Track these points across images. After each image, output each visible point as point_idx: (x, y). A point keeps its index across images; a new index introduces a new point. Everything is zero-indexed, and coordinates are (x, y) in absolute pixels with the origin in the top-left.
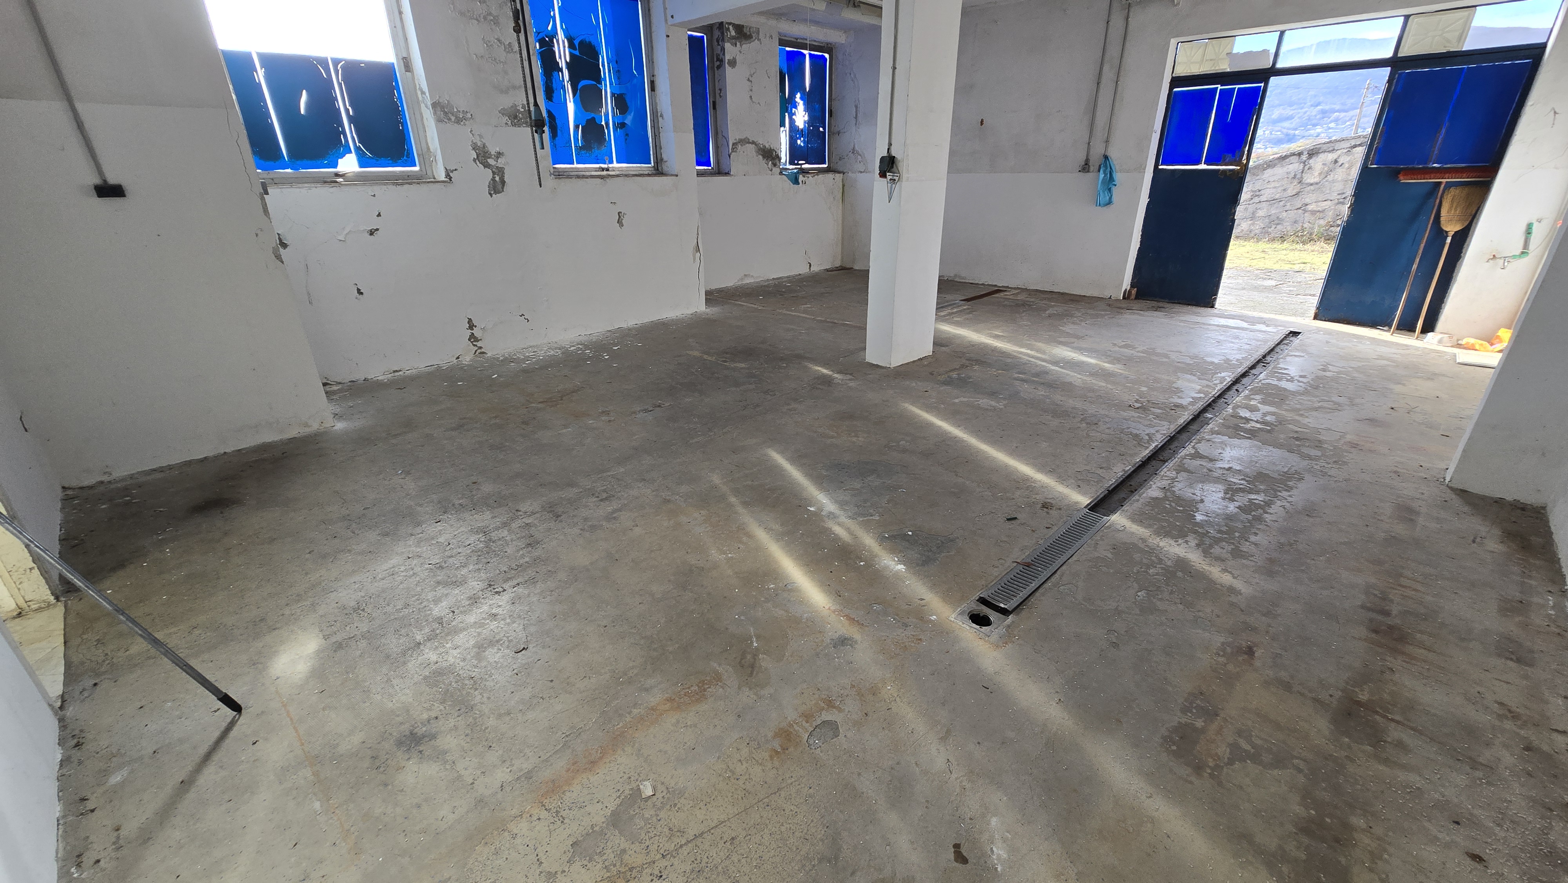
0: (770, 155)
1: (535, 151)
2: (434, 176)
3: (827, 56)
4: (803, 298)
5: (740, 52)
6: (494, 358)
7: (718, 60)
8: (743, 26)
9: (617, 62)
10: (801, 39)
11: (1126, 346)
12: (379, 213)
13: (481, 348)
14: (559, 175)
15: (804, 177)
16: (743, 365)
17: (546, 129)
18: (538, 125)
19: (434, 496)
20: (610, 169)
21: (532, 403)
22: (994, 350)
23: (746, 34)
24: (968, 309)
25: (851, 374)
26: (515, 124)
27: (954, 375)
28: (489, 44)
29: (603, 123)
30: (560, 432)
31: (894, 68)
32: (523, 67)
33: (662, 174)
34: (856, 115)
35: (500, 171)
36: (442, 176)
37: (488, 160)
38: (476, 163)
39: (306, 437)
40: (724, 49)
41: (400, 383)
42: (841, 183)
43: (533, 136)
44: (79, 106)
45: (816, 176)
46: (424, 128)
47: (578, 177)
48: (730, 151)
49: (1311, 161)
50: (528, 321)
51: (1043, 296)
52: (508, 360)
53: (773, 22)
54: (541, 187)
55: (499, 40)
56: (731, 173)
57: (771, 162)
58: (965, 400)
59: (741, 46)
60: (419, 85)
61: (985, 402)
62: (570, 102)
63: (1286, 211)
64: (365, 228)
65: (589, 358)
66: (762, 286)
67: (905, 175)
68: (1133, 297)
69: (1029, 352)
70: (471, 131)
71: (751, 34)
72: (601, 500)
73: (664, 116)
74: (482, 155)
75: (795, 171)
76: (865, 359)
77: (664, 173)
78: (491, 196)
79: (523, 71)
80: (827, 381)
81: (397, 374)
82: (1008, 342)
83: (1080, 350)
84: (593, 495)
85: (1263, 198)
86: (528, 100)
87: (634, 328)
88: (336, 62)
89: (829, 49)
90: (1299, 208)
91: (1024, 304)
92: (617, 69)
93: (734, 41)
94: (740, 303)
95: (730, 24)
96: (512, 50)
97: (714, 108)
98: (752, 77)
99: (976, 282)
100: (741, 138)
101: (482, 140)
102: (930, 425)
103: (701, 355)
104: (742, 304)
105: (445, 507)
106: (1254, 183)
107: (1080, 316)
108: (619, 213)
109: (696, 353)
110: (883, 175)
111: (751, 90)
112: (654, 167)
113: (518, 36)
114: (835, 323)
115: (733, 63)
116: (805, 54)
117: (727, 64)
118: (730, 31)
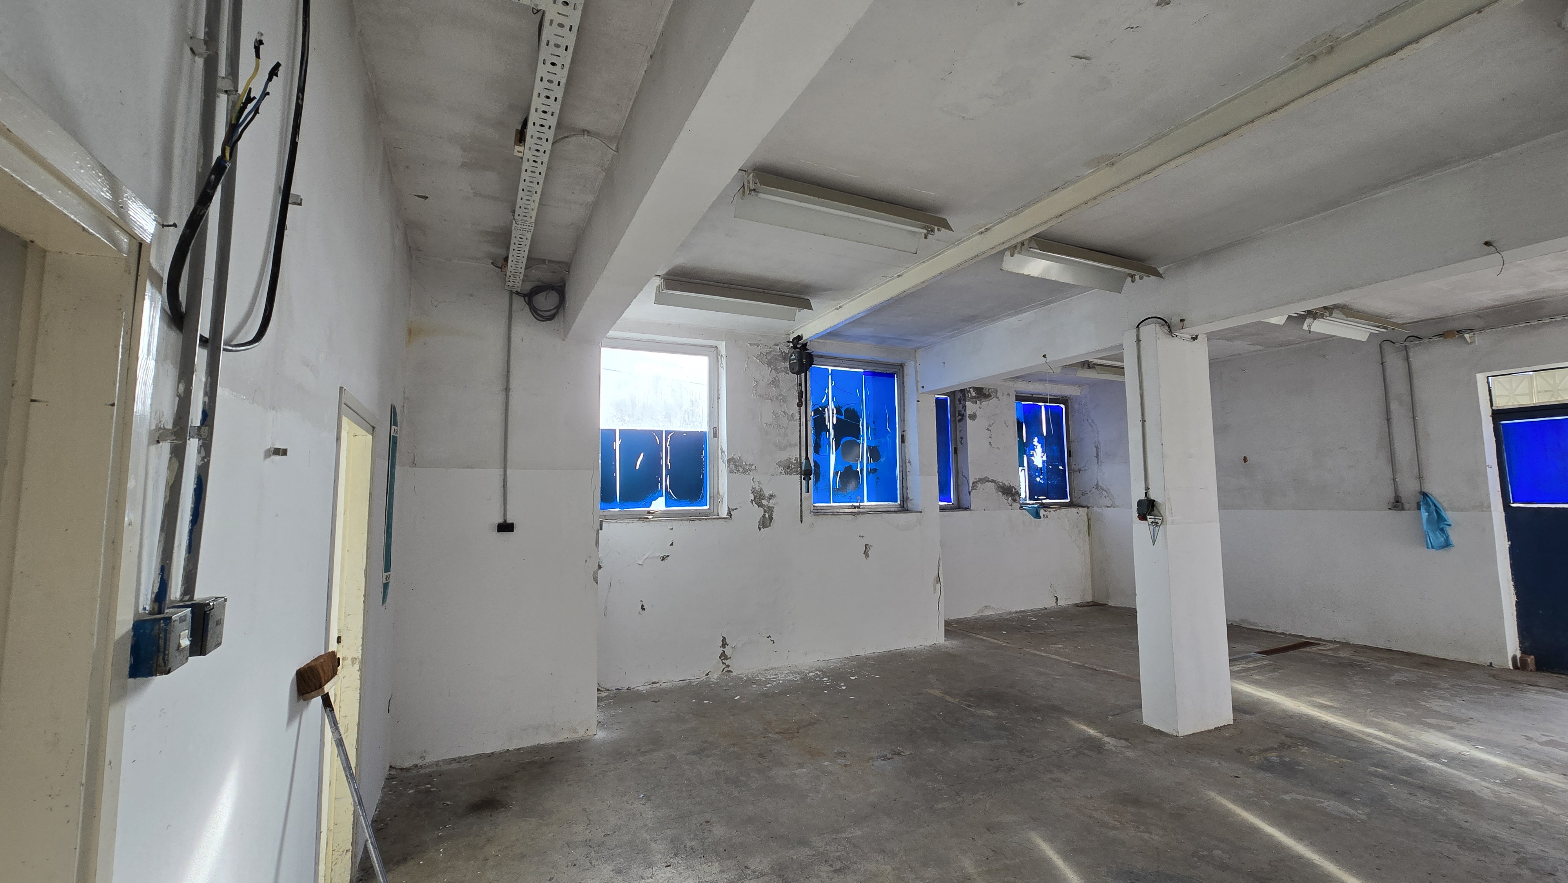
0: (1010, 492)
1: (801, 494)
2: (718, 513)
3: (1063, 406)
4: (1053, 636)
5: (980, 408)
6: (738, 678)
7: (959, 415)
8: (983, 388)
9: (874, 422)
10: (1037, 394)
11: (1551, 743)
12: (672, 543)
13: (728, 666)
14: (817, 512)
15: (1045, 511)
16: (990, 713)
17: (812, 477)
18: (806, 474)
19: (669, 832)
20: (861, 507)
21: (769, 732)
22: (1325, 725)
23: (985, 394)
24: (1270, 665)
25: (1126, 740)
26: (788, 473)
27: (1273, 756)
28: (777, 415)
29: (859, 470)
30: (795, 772)
31: (1144, 421)
32: (800, 431)
33: (907, 510)
34: (1097, 455)
35: (770, 510)
36: (724, 514)
37: (762, 501)
38: (753, 504)
39: (572, 743)
40: (966, 406)
41: (656, 696)
42: (1086, 517)
43: (801, 482)
44: (508, 471)
45: (1058, 511)
46: (718, 477)
47: (833, 514)
48: (970, 489)
50: (774, 643)
51: (1379, 655)
52: (751, 681)
53: (1011, 384)
54: (802, 523)
55: (784, 412)
56: (971, 508)
57: (1010, 498)
58: (1301, 797)
60: (721, 446)
61: (1331, 804)
62: (833, 453)
64: (660, 555)
65: (827, 688)
66: (1004, 619)
67: (1168, 518)
68: (1532, 666)
69: (1381, 734)
70: (753, 479)
71: (990, 394)
72: (835, 871)
73: (912, 463)
74: (758, 497)
75: (1036, 506)
76: (1142, 721)
77: (909, 509)
78: (760, 530)
79: (800, 433)
80: (1096, 746)
81: (654, 685)
82: (1343, 717)
83: (1469, 741)
84: (826, 861)
86: (800, 455)
87: (872, 658)
88: (668, 432)
89: (1065, 400)
91: (1352, 665)
92: (874, 428)
93: (974, 400)
94: (981, 637)
95: (971, 388)
96: (793, 418)
97: (956, 452)
98: (991, 427)
99: (1273, 630)
100: (981, 477)
101: (760, 485)
102: (1254, 831)
103: (942, 695)
104: (984, 638)
105: (677, 849)
107: (1447, 688)
108: (866, 545)
109: (937, 693)
110: (1142, 517)
111: (991, 438)
112: (900, 504)
113: (800, 409)
114: (1096, 670)
115: (973, 417)
116: (1040, 407)
117: (967, 418)
118: (971, 394)
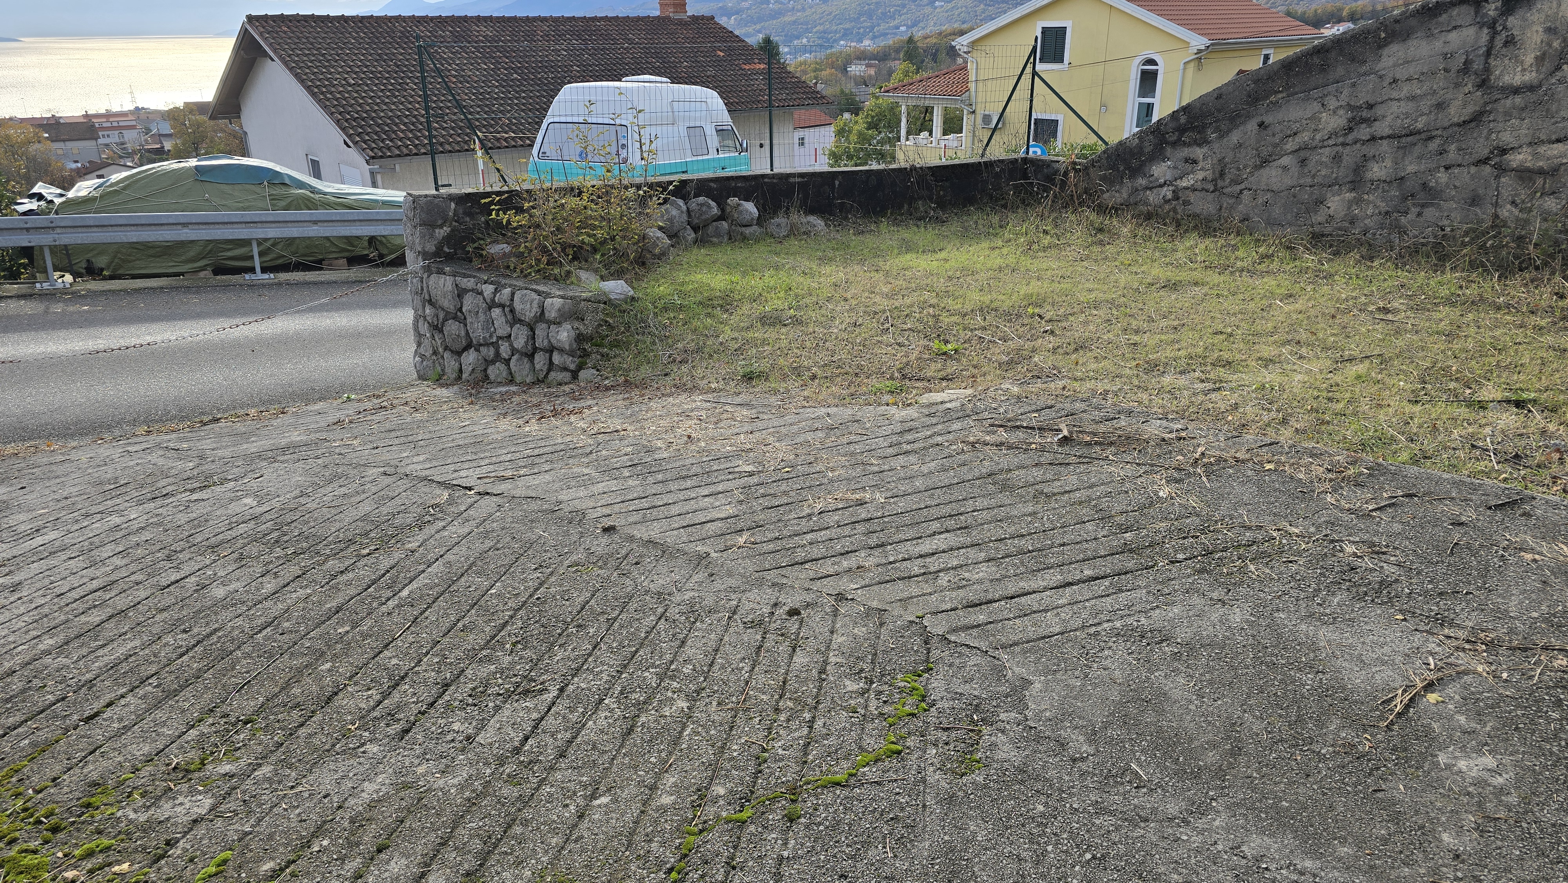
49: (1512, 21)
63: (1447, 168)
85: (1382, 128)
90: (1485, 161)
106: (1354, 85)
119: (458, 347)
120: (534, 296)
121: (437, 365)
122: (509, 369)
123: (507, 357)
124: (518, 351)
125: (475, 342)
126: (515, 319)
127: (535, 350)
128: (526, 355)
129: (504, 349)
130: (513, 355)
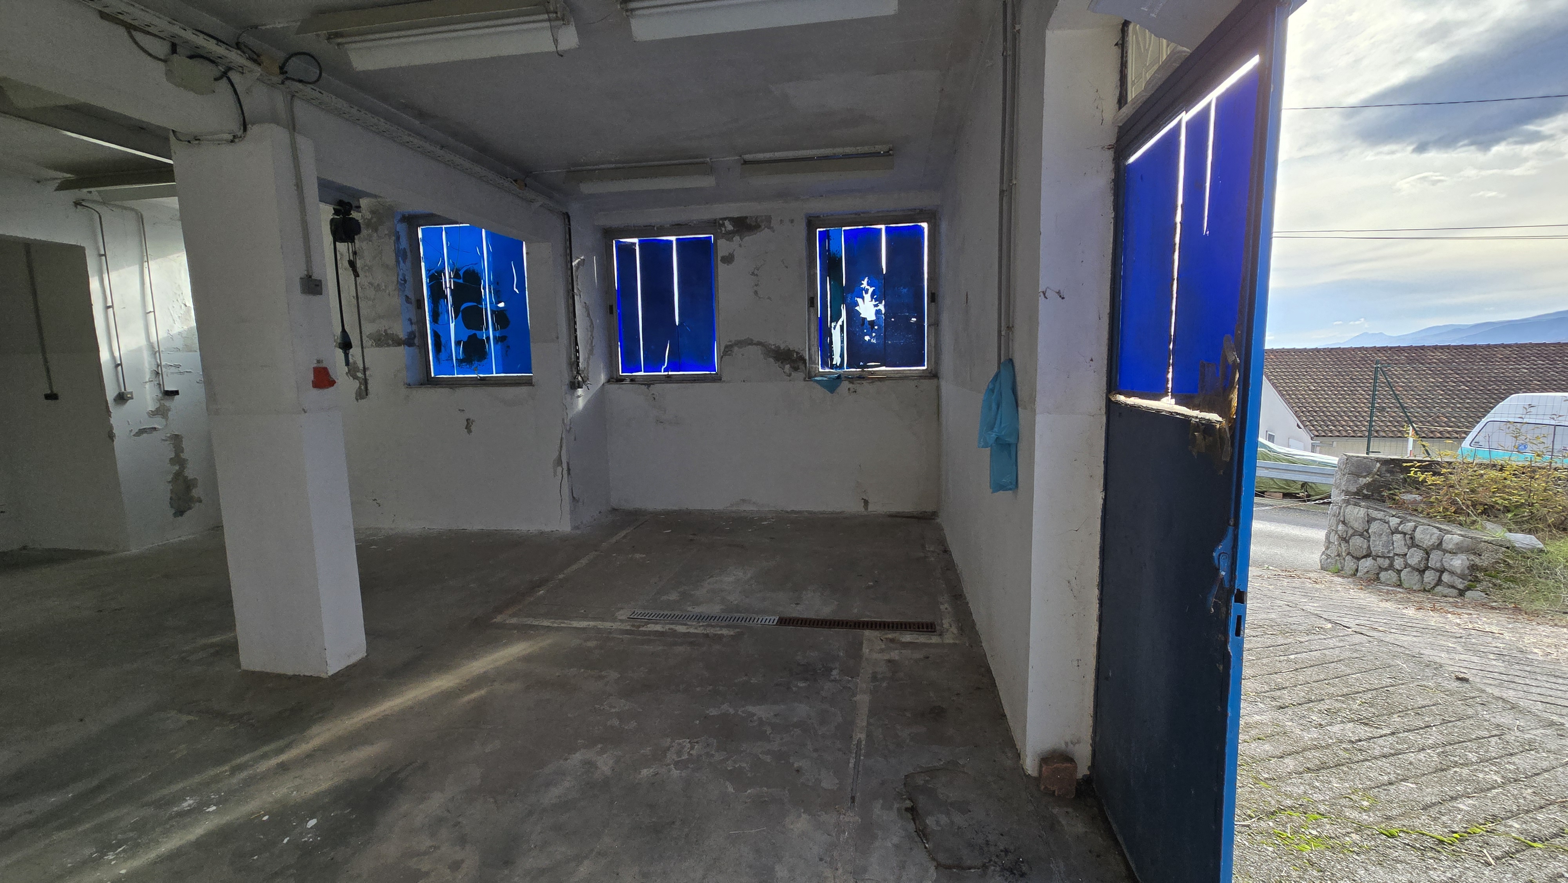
0: (789, 357)
3: (924, 225)
5: (740, 246)
8: (746, 218)
9: (497, 283)
10: (869, 214)
15: (852, 383)
23: (750, 225)
26: (378, 345)
28: (363, 287)
29: (484, 338)
35: (366, 382)
37: (357, 373)
38: (348, 376)
40: (717, 246)
42: (935, 394)
44: (46, 355)
45: (878, 383)
48: (722, 354)
50: (379, 506)
55: (370, 283)
56: (723, 379)
57: (789, 366)
59: (741, 239)
71: (757, 224)
74: (353, 370)
78: (357, 401)
92: (497, 290)
93: (730, 235)
95: (725, 219)
96: (380, 289)
98: (758, 270)
100: (739, 339)
101: (353, 358)
108: (467, 420)
111: (757, 285)
115: (729, 259)
116: (880, 230)
117: (719, 262)
118: (725, 227)
119: (1359, 554)
120: (1435, 530)
121: (1338, 563)
122: (1400, 577)
123: (1399, 569)
124: (1410, 566)
125: (1374, 553)
126: (1413, 543)
127: (1427, 568)
128: (1418, 570)
129: (1398, 563)
130: (1405, 568)
